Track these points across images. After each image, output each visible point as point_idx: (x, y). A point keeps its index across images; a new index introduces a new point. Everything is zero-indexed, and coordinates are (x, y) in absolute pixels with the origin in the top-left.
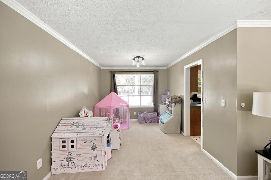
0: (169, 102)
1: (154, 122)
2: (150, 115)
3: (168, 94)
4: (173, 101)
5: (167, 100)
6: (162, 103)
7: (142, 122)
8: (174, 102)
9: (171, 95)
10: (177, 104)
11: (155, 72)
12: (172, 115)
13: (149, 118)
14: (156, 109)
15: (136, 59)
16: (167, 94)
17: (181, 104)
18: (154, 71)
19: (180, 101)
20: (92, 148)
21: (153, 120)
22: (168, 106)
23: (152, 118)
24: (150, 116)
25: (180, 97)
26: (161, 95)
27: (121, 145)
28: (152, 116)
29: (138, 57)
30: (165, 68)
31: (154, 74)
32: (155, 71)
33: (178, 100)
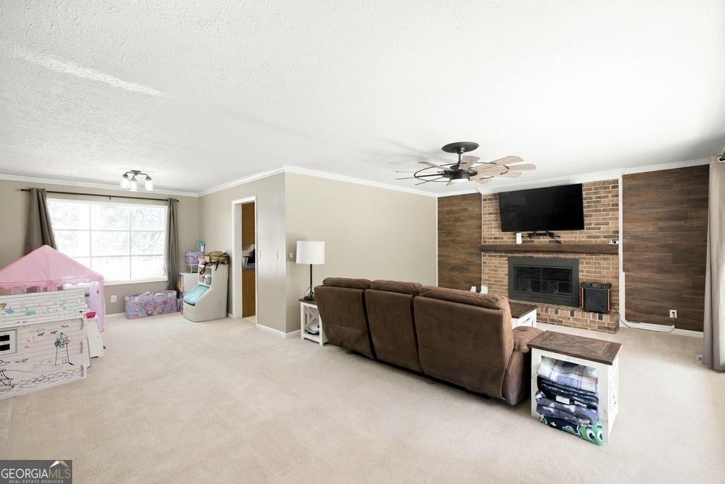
0: (206, 264)
1: (170, 311)
2: (159, 297)
3: (202, 250)
4: (212, 261)
5: (200, 262)
6: (188, 270)
7: (137, 315)
8: (214, 263)
9: (208, 251)
10: (220, 266)
11: (172, 203)
12: (210, 286)
13: (155, 303)
14: (174, 283)
15: (131, 175)
16: (200, 251)
17: (227, 265)
18: (167, 200)
19: (226, 259)
20: (58, 343)
21: (167, 307)
22: (204, 271)
23: (165, 302)
24: (159, 300)
25: (225, 254)
26: (186, 253)
27: (104, 347)
28: (164, 299)
29: (136, 173)
30: (195, 195)
31: (167, 207)
32: (171, 199)
33: (222, 259)
